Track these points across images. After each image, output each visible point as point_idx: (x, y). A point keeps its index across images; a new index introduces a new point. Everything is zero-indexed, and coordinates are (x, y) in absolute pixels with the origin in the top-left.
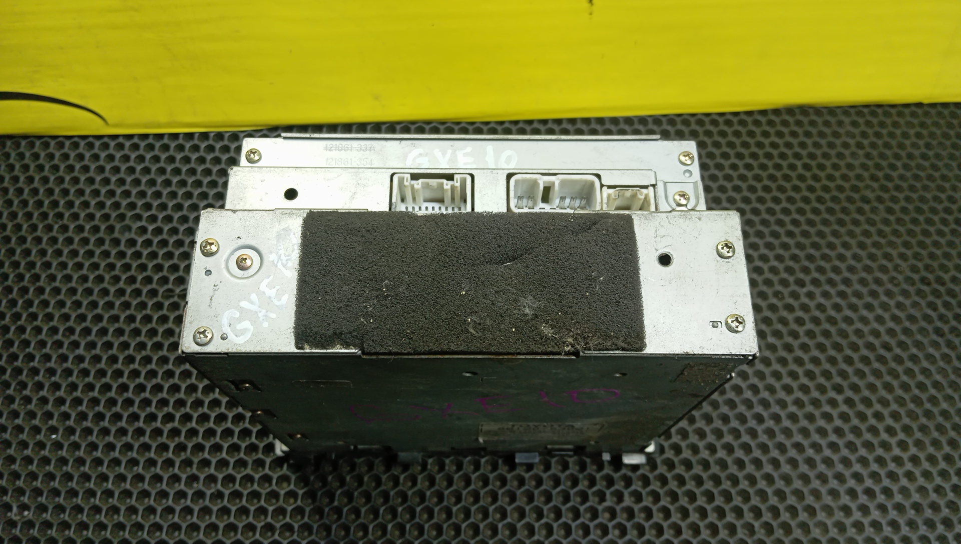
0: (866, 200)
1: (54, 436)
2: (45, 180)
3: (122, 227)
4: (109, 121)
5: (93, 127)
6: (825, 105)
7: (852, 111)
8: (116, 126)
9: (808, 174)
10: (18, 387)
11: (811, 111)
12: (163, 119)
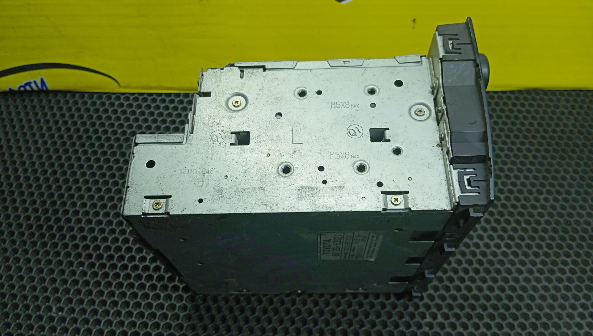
0: (577, 145)
1: (81, 268)
2: (81, 117)
3: (127, 145)
4: (121, 84)
5: (112, 87)
6: (549, 89)
7: (565, 93)
8: (125, 87)
9: (541, 129)
10: (60, 238)
11: (541, 92)
12: (154, 84)
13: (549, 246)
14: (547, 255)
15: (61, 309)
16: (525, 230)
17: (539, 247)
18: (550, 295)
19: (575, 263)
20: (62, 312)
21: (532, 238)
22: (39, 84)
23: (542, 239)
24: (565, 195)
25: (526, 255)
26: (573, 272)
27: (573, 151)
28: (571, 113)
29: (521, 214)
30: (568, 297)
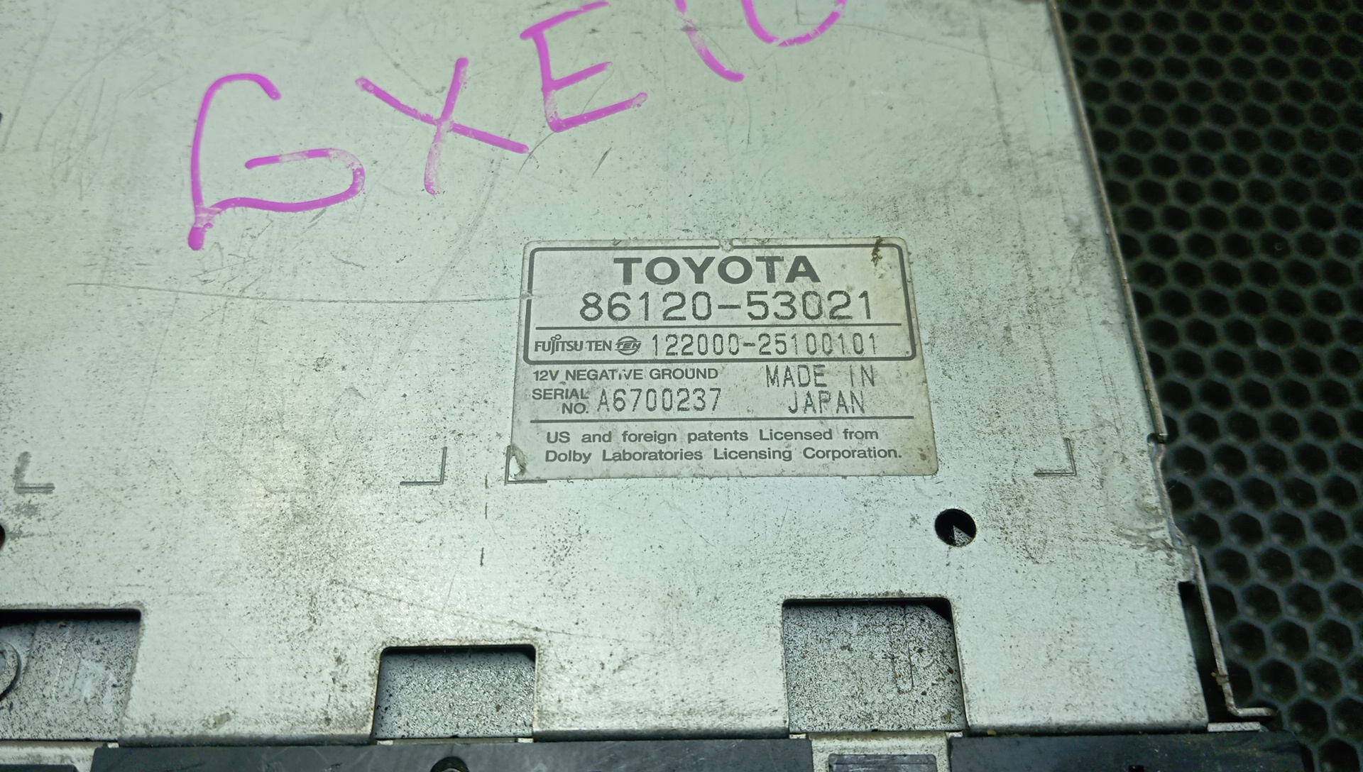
16: (1268, 363)
25: (1273, 460)
29: (1252, 303)
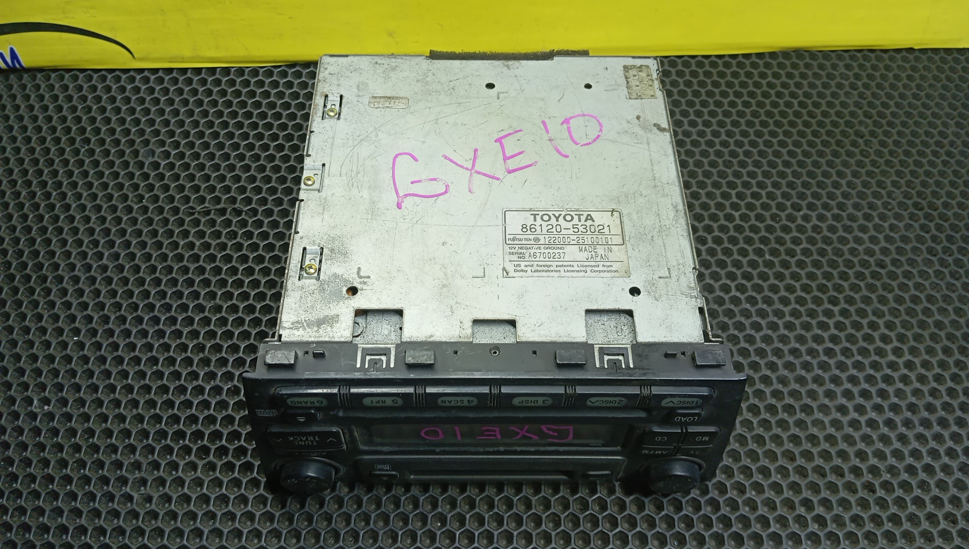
0: (860, 135)
1: (75, 338)
4: (136, 55)
5: (121, 60)
7: (846, 55)
8: (142, 59)
9: (804, 111)
12: (187, 53)
13: (806, 288)
14: (801, 301)
15: (47, 401)
16: (769, 264)
17: (790, 289)
18: (801, 363)
19: (844, 313)
20: (49, 406)
21: (780, 276)
22: (8, 59)
23: (795, 277)
24: (836, 211)
26: (839, 326)
27: (854, 144)
28: (853, 86)
29: (765, 241)
30: (830, 365)
